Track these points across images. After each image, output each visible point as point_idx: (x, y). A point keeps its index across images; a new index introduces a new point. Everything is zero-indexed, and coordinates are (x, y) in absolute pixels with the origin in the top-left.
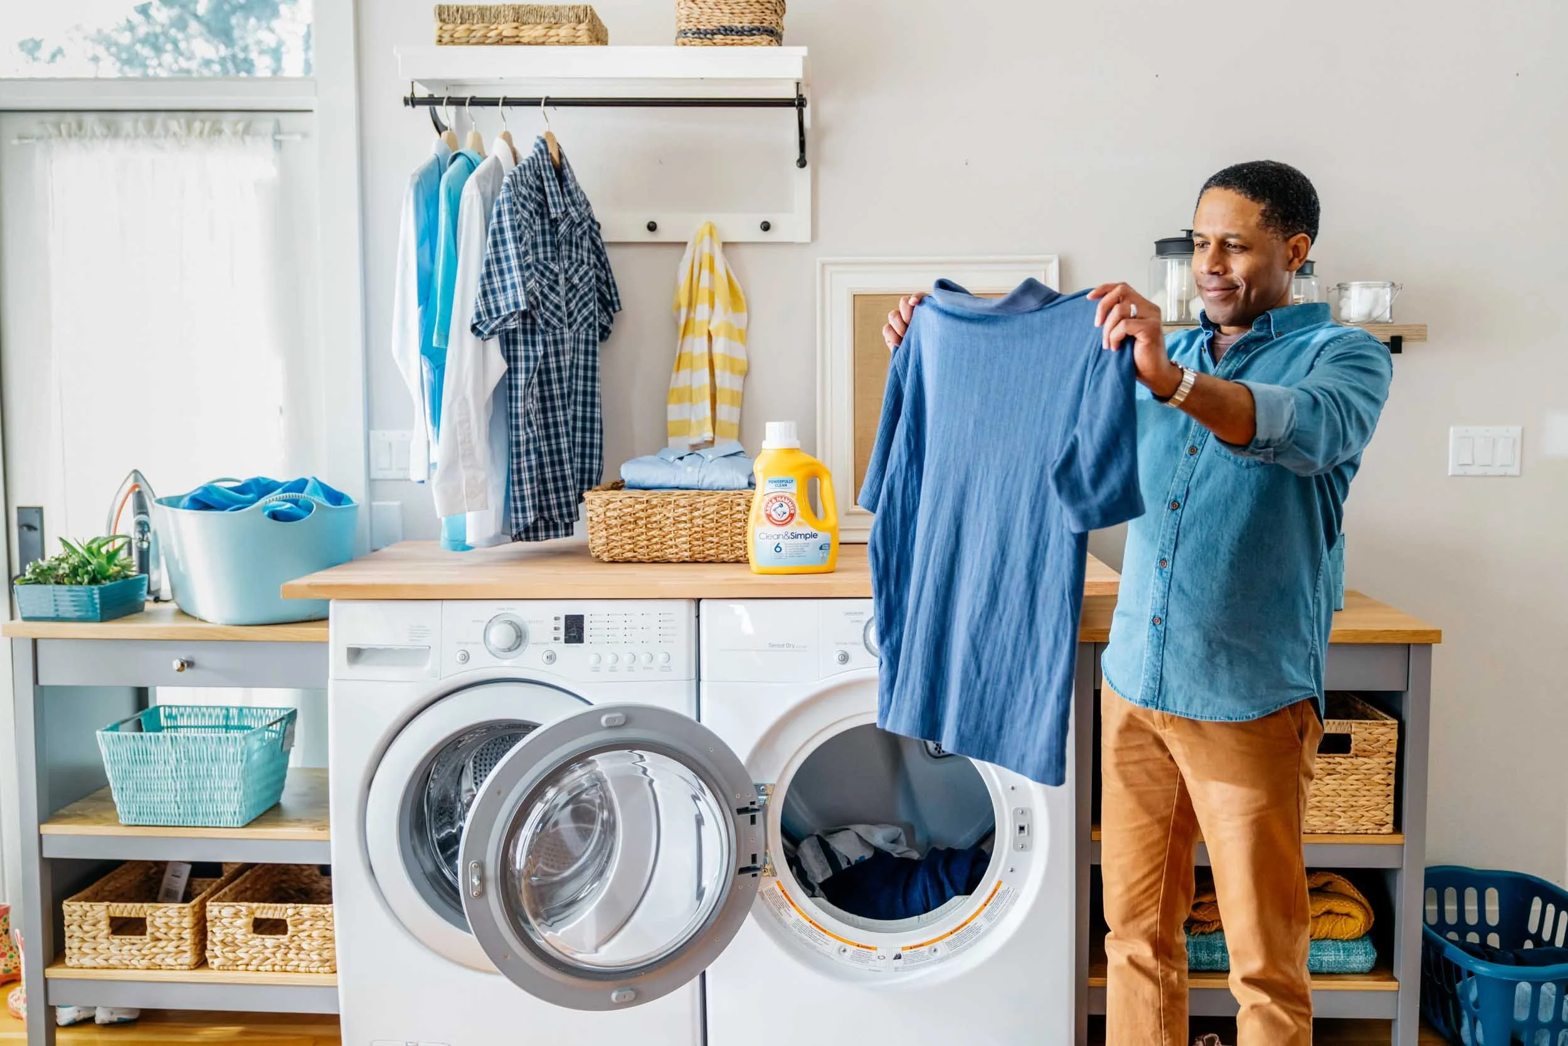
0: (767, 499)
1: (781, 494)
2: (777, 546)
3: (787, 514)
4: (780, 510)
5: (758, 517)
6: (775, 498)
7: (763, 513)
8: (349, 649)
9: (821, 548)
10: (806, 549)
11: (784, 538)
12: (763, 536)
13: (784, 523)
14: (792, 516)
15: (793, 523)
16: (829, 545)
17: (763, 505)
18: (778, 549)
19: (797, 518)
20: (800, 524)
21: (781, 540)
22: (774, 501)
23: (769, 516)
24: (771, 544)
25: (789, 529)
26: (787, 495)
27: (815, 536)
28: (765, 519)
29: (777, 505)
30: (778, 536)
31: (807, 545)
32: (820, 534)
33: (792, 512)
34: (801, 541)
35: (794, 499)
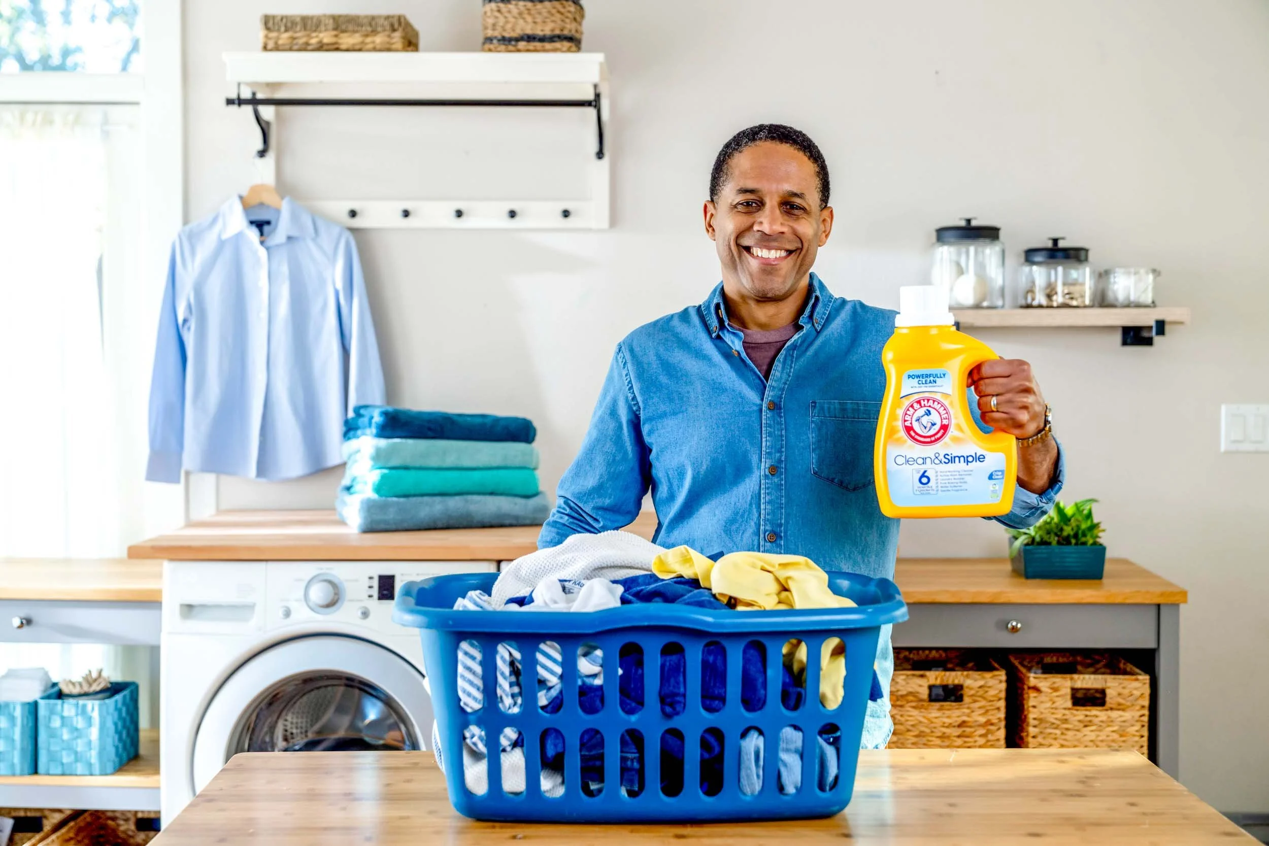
0: (906, 403)
1: (927, 395)
2: (923, 476)
3: (937, 427)
4: (925, 420)
5: (892, 432)
6: (919, 402)
7: (899, 424)
8: (182, 606)
9: (991, 477)
10: (967, 478)
11: (933, 462)
12: (900, 460)
13: (933, 440)
14: (945, 428)
15: (947, 439)
16: (1002, 471)
17: (900, 412)
18: (924, 480)
19: (952, 432)
20: (956, 440)
21: (928, 466)
22: (916, 406)
23: (909, 429)
24: (912, 473)
25: (939, 448)
26: (938, 397)
27: (980, 458)
28: (902, 433)
29: (921, 412)
30: (924, 459)
31: (969, 473)
32: (990, 456)
33: (945, 422)
34: (961, 466)
35: (946, 403)
